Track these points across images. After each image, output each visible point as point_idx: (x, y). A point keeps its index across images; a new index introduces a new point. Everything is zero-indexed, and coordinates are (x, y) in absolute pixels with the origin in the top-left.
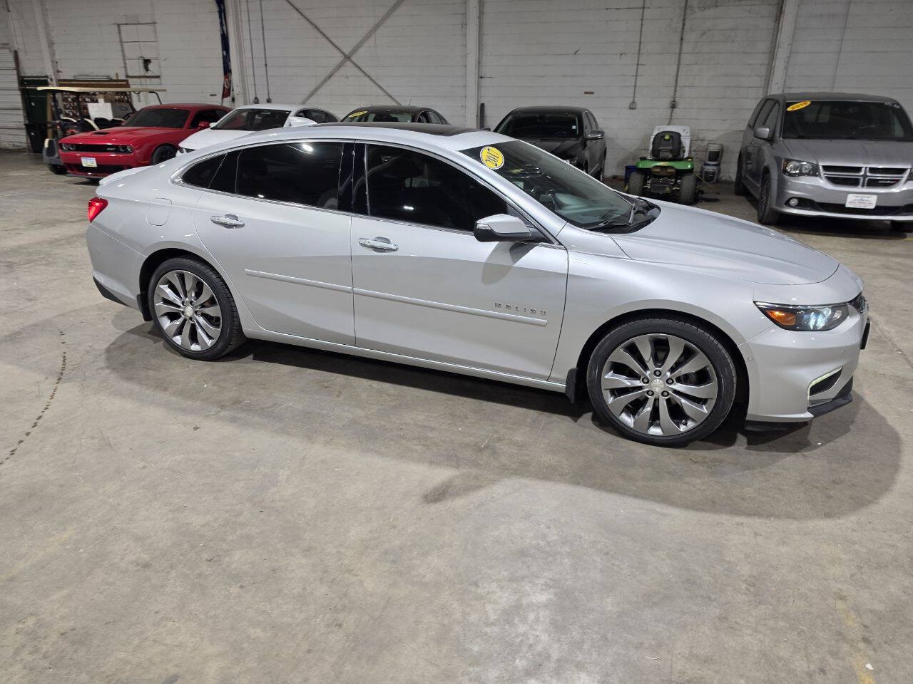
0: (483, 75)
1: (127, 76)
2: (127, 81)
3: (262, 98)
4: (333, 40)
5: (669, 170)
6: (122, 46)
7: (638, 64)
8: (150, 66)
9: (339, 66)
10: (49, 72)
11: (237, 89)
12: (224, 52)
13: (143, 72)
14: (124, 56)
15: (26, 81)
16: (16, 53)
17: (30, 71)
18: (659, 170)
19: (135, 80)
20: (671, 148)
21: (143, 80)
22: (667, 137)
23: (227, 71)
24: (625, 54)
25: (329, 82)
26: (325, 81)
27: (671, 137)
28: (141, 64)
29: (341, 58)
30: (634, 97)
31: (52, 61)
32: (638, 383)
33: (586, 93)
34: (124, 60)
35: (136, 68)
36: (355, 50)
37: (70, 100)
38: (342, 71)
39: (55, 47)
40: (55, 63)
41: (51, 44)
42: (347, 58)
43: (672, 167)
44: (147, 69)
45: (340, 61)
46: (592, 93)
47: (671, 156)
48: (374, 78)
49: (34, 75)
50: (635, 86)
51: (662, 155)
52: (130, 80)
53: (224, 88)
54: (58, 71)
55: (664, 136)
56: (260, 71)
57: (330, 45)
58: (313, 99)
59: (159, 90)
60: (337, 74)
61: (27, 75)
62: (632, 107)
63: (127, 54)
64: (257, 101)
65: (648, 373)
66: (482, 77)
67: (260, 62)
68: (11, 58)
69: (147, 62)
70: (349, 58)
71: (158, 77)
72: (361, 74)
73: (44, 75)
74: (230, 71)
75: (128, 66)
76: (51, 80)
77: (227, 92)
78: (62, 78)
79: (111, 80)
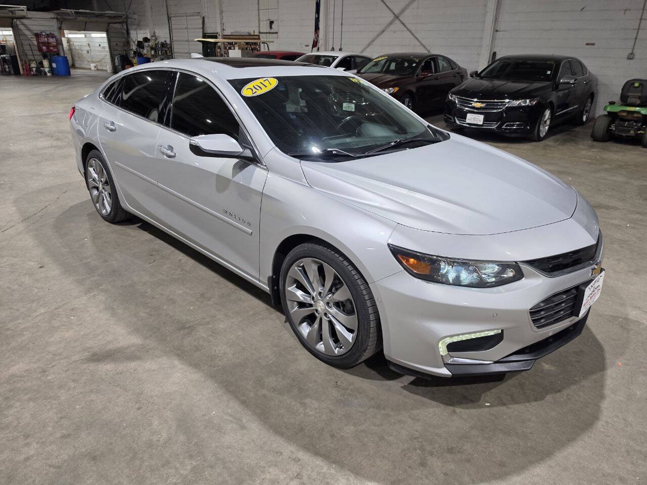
0: (498, 30)
1: (260, 33)
2: (259, 36)
3: (337, 48)
4: (388, 4)
5: (635, 115)
6: (259, 12)
7: (641, 19)
8: (273, 26)
9: (391, 23)
10: (219, 30)
11: (321, 42)
12: (317, 15)
13: (268, 30)
14: (259, 19)
15: (206, 36)
16: (204, 17)
17: (209, 30)
18: (625, 114)
19: (263, 35)
20: (640, 94)
21: (268, 35)
22: (637, 85)
23: (317, 28)
24: (630, 10)
25: (381, 36)
26: (379, 35)
27: (641, 84)
28: (268, 25)
29: (392, 17)
30: (633, 49)
31: (221, 23)
32: (309, 300)
33: (588, 44)
34: (259, 22)
35: (265, 28)
36: (403, 11)
37: (228, 48)
38: (392, 27)
39: (224, 14)
40: (222, 24)
41: (221, 12)
42: (397, 17)
43: (638, 112)
44: (271, 28)
45: (391, 19)
46: (593, 44)
47: (638, 102)
48: (413, 32)
49: (212, 32)
50: (636, 39)
51: (630, 100)
52: (261, 36)
53: (314, 40)
54: (224, 30)
55: (633, 84)
56: (338, 28)
57: (386, 7)
58: (368, 49)
59: (269, 42)
60: (388, 30)
61: (209, 32)
62: (631, 57)
63: (261, 18)
64: (333, 49)
65: (314, 294)
66: (497, 31)
67: (338, 22)
68: (201, 21)
69: (272, 23)
70: (398, 17)
71: (276, 33)
72: (405, 29)
73: (216, 32)
74: (319, 29)
75: (261, 25)
76: (219, 35)
77: (315, 44)
78: (225, 34)
79: (251, 35)
